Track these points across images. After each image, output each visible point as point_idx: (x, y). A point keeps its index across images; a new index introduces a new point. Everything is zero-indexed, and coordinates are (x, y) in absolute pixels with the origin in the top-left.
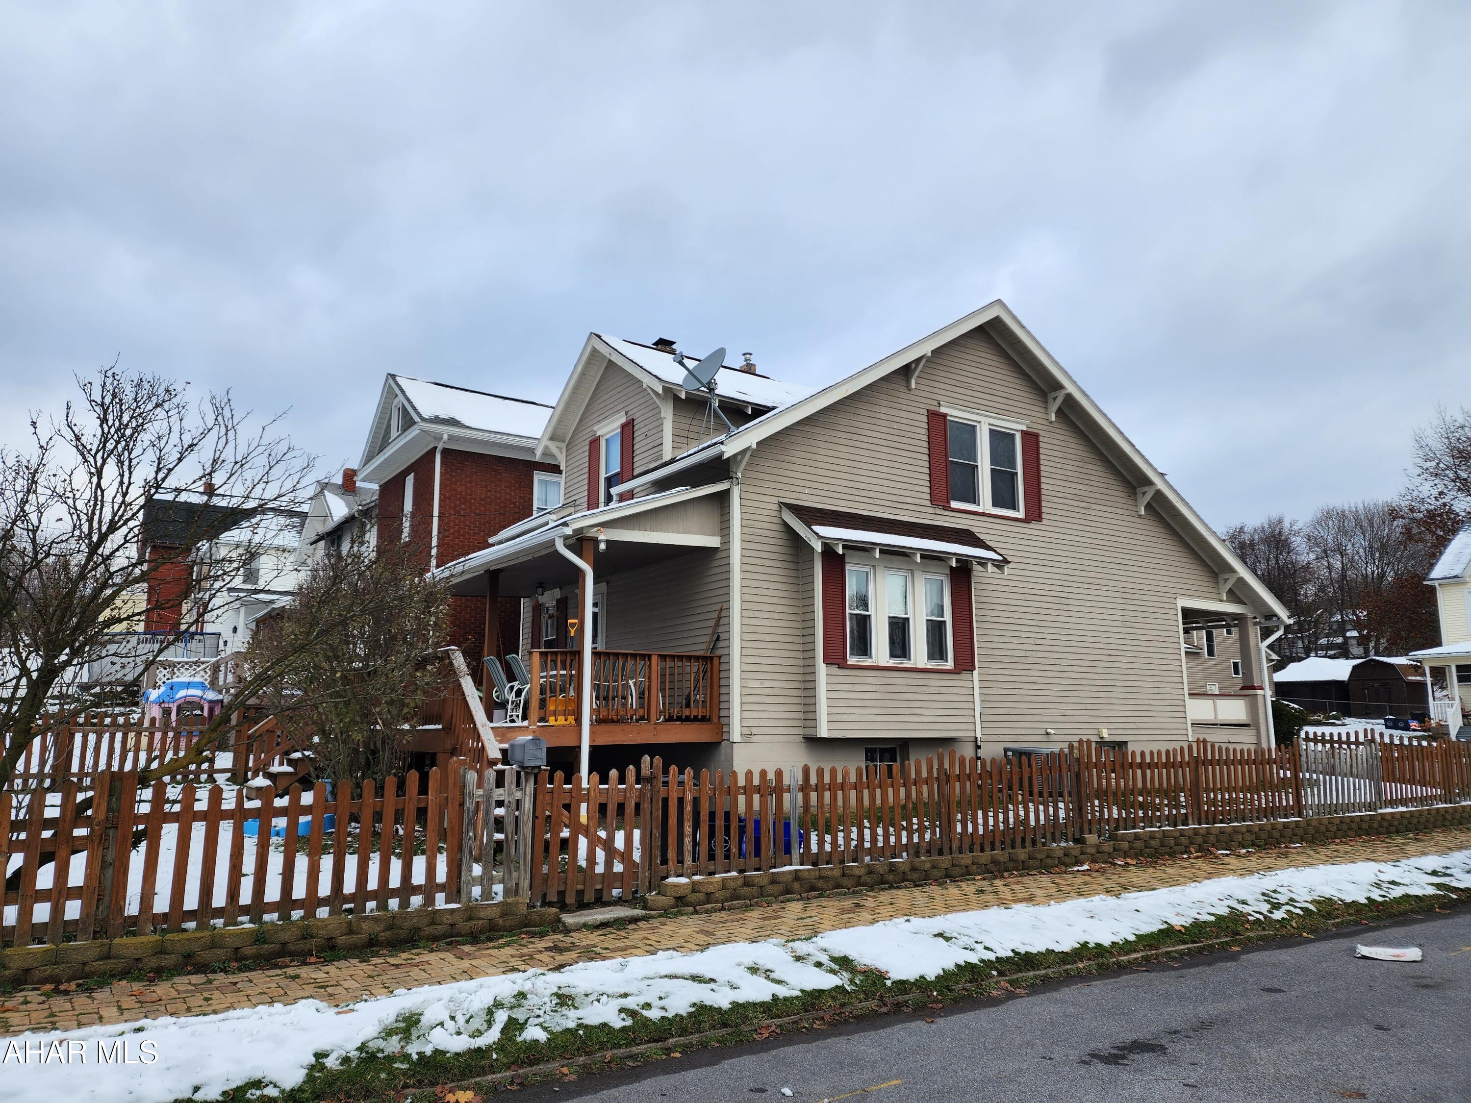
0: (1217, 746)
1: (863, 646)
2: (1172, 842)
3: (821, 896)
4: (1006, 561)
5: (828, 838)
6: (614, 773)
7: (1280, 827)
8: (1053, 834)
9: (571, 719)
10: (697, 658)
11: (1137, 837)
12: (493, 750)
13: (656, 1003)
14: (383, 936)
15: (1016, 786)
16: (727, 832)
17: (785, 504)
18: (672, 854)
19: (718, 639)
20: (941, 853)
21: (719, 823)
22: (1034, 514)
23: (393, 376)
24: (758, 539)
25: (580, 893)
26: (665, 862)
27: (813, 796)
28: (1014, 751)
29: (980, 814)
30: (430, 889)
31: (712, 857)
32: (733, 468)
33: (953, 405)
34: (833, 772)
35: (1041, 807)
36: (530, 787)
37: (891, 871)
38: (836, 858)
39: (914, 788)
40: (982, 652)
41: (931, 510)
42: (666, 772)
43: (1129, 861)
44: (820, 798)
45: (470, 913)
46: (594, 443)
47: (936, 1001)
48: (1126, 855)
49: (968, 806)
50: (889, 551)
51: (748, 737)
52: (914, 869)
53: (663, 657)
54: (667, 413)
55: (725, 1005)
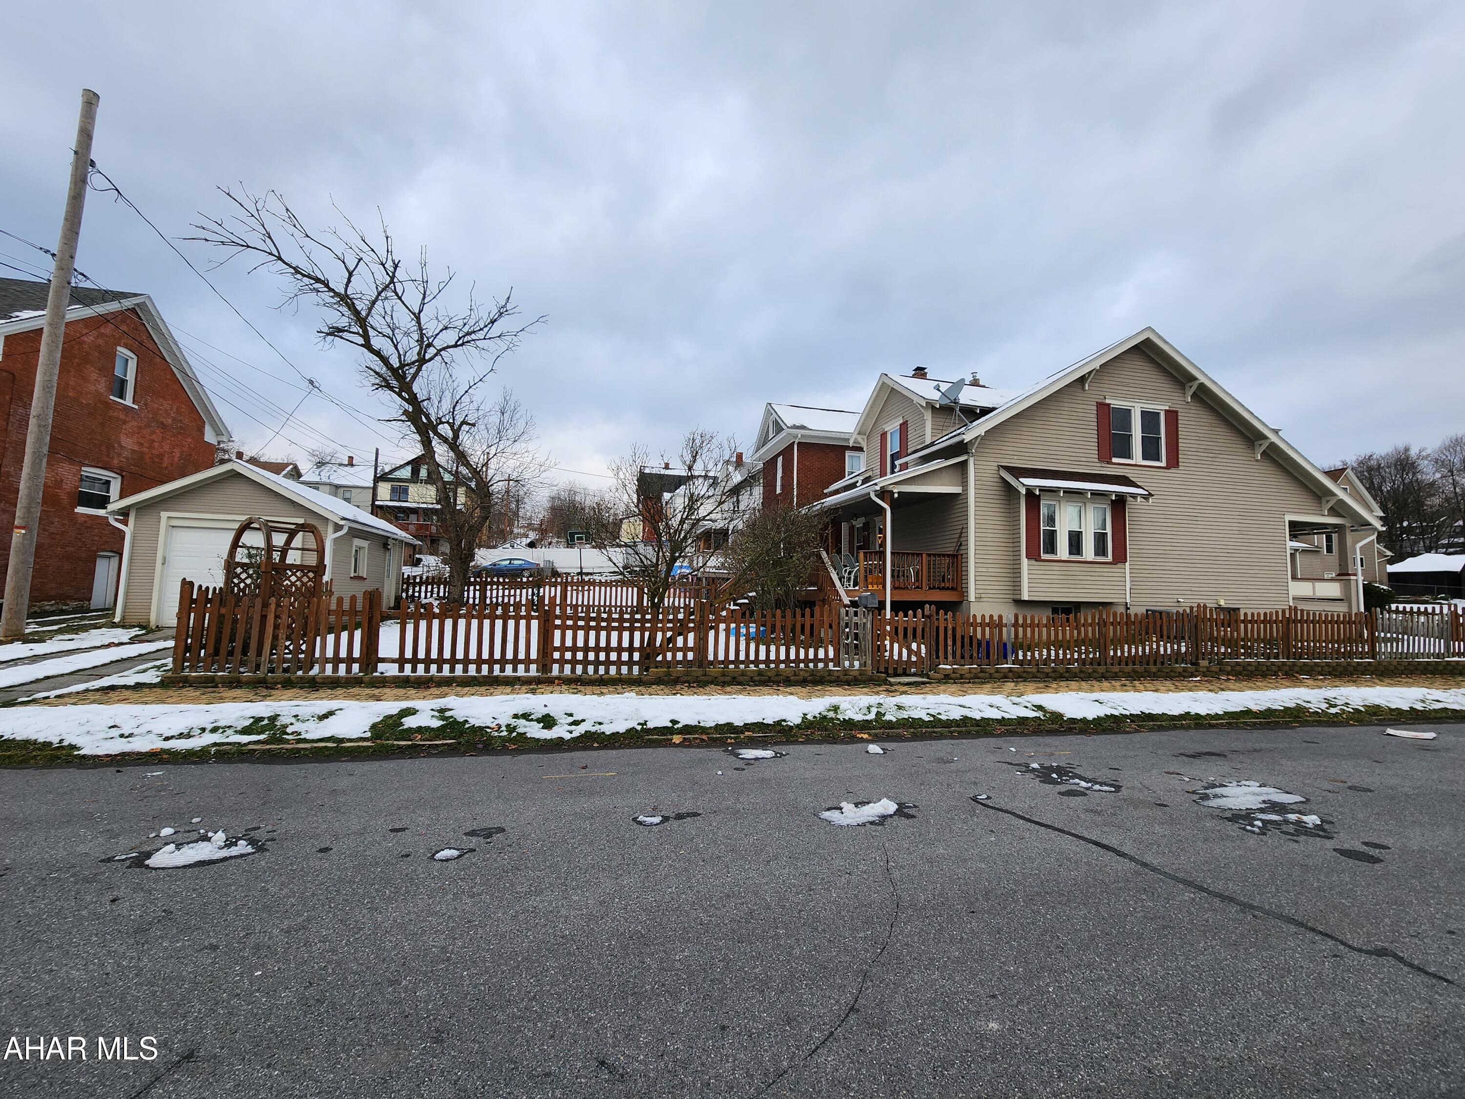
0: (1311, 613)
1: (1051, 547)
2: (1265, 669)
3: (1025, 681)
4: (1150, 495)
5: (1029, 654)
6: (910, 612)
7: (1355, 665)
8: (1176, 660)
9: (880, 587)
10: (949, 555)
11: (1238, 664)
12: (846, 600)
13: (943, 713)
14: (809, 678)
15: (1151, 630)
16: (971, 645)
17: (1002, 466)
18: (941, 654)
19: (961, 544)
20: (1099, 664)
21: (967, 640)
22: (1173, 462)
23: (770, 404)
24: (985, 487)
25: (896, 669)
26: (938, 657)
27: (1021, 630)
28: (1153, 611)
29: (1126, 646)
30: (826, 660)
31: (963, 657)
32: (969, 447)
33: (1115, 397)
34: (1032, 618)
35: (1169, 645)
36: (870, 617)
37: (1067, 672)
38: (1033, 663)
39: (1083, 628)
40: (1132, 551)
41: (1099, 465)
42: (938, 614)
43: (1231, 677)
44: (1025, 632)
45: (846, 672)
46: (884, 435)
47: (1092, 729)
48: (1228, 674)
49: (1118, 642)
50: (1068, 492)
51: (978, 599)
52: (1081, 672)
53: (929, 555)
54: (928, 416)
55: (978, 718)
